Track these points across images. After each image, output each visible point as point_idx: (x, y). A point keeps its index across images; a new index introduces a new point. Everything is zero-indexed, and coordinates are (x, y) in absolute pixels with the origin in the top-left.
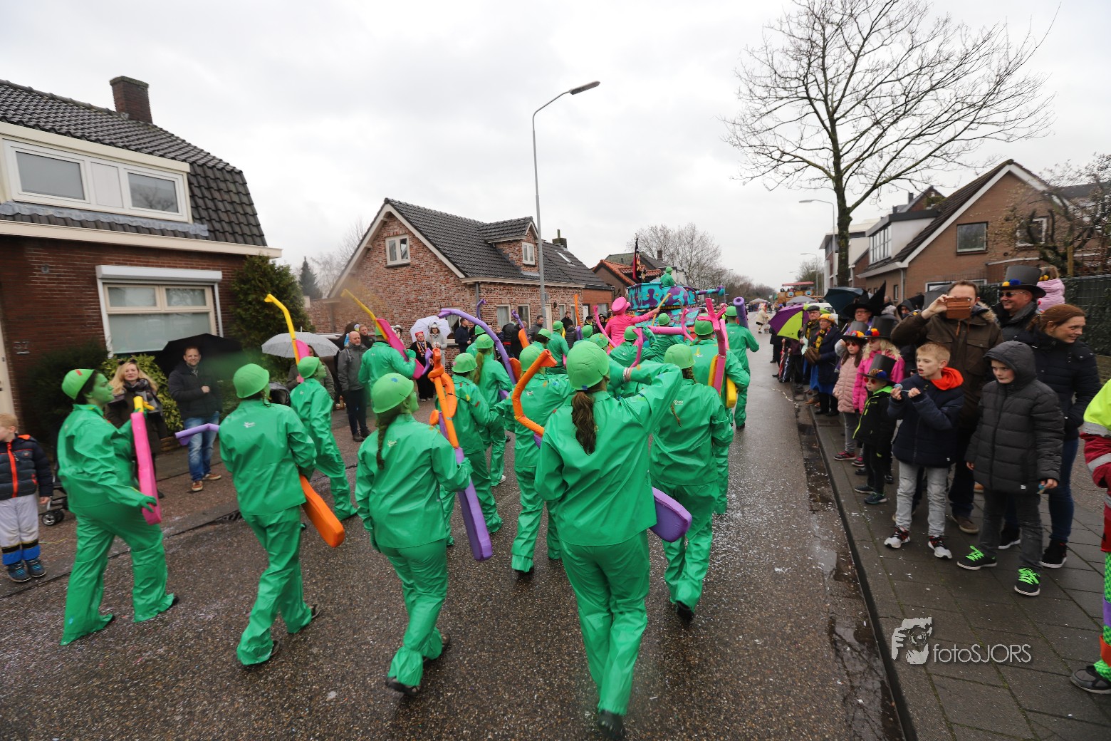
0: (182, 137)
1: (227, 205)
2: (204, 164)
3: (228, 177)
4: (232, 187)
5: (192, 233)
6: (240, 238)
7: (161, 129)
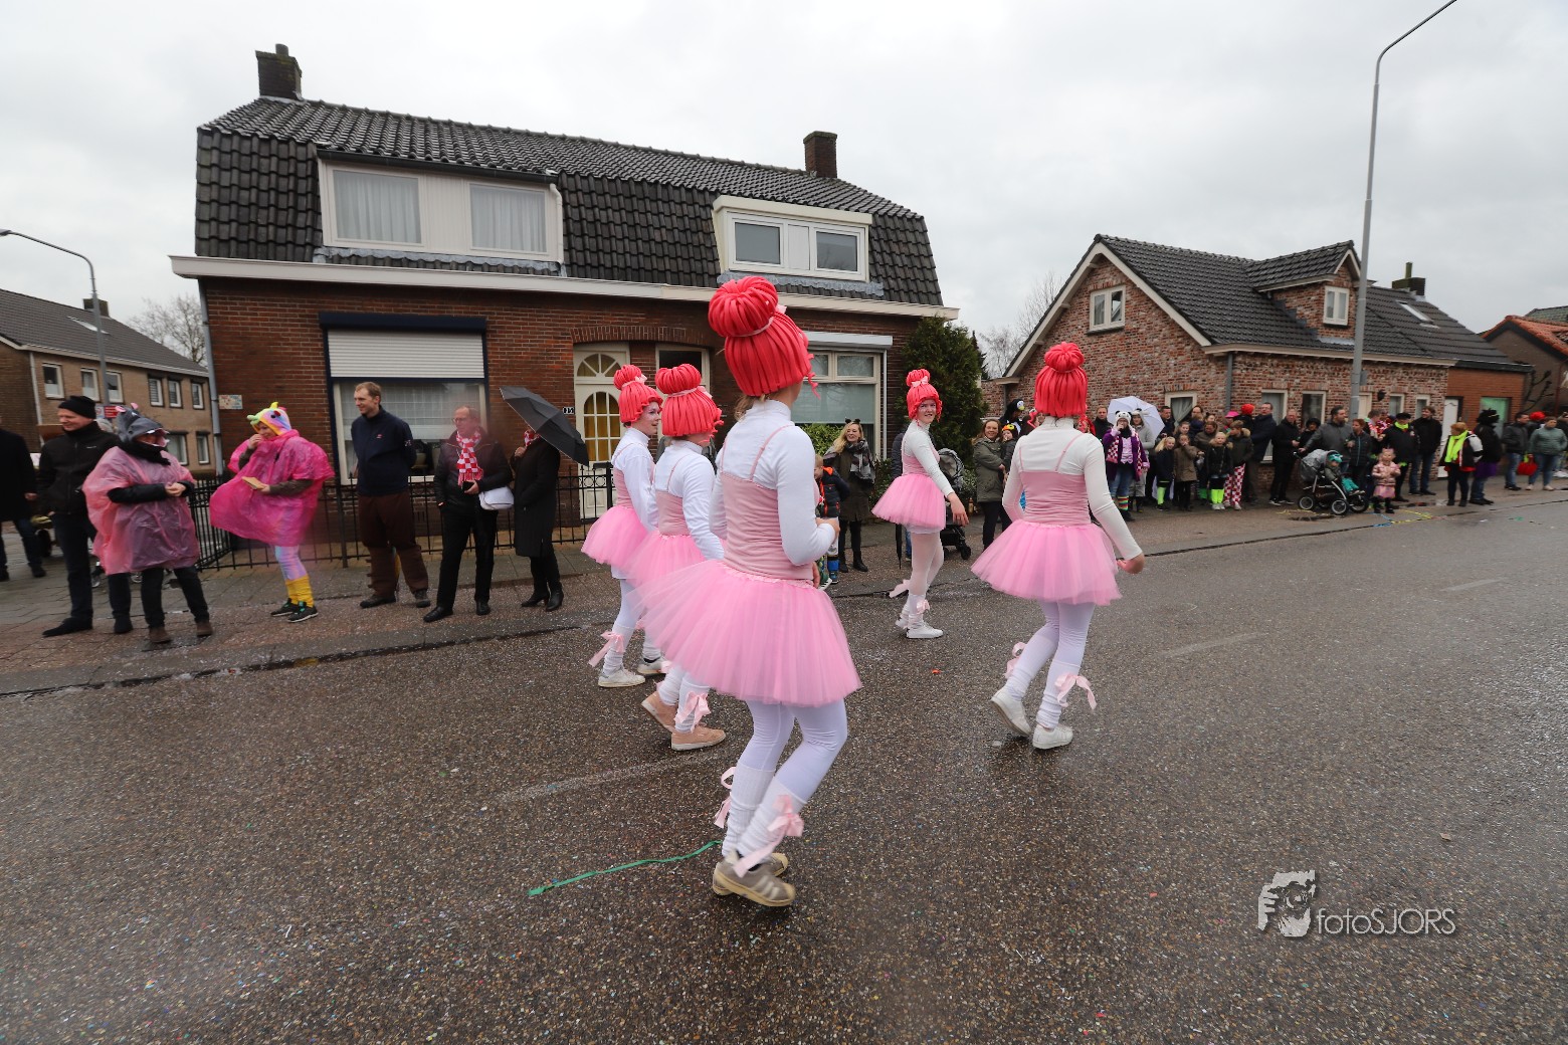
0: (864, 188)
1: (905, 259)
2: (886, 213)
3: (908, 225)
4: (911, 237)
5: (868, 293)
6: (914, 297)
7: (844, 182)
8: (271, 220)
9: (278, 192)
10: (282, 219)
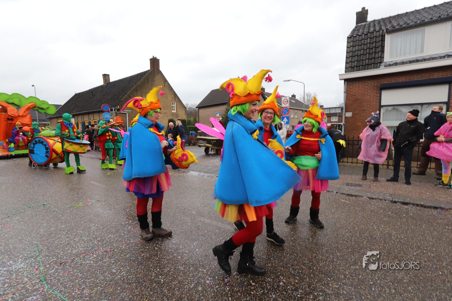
8: (367, 58)
9: (369, 48)
10: (370, 57)
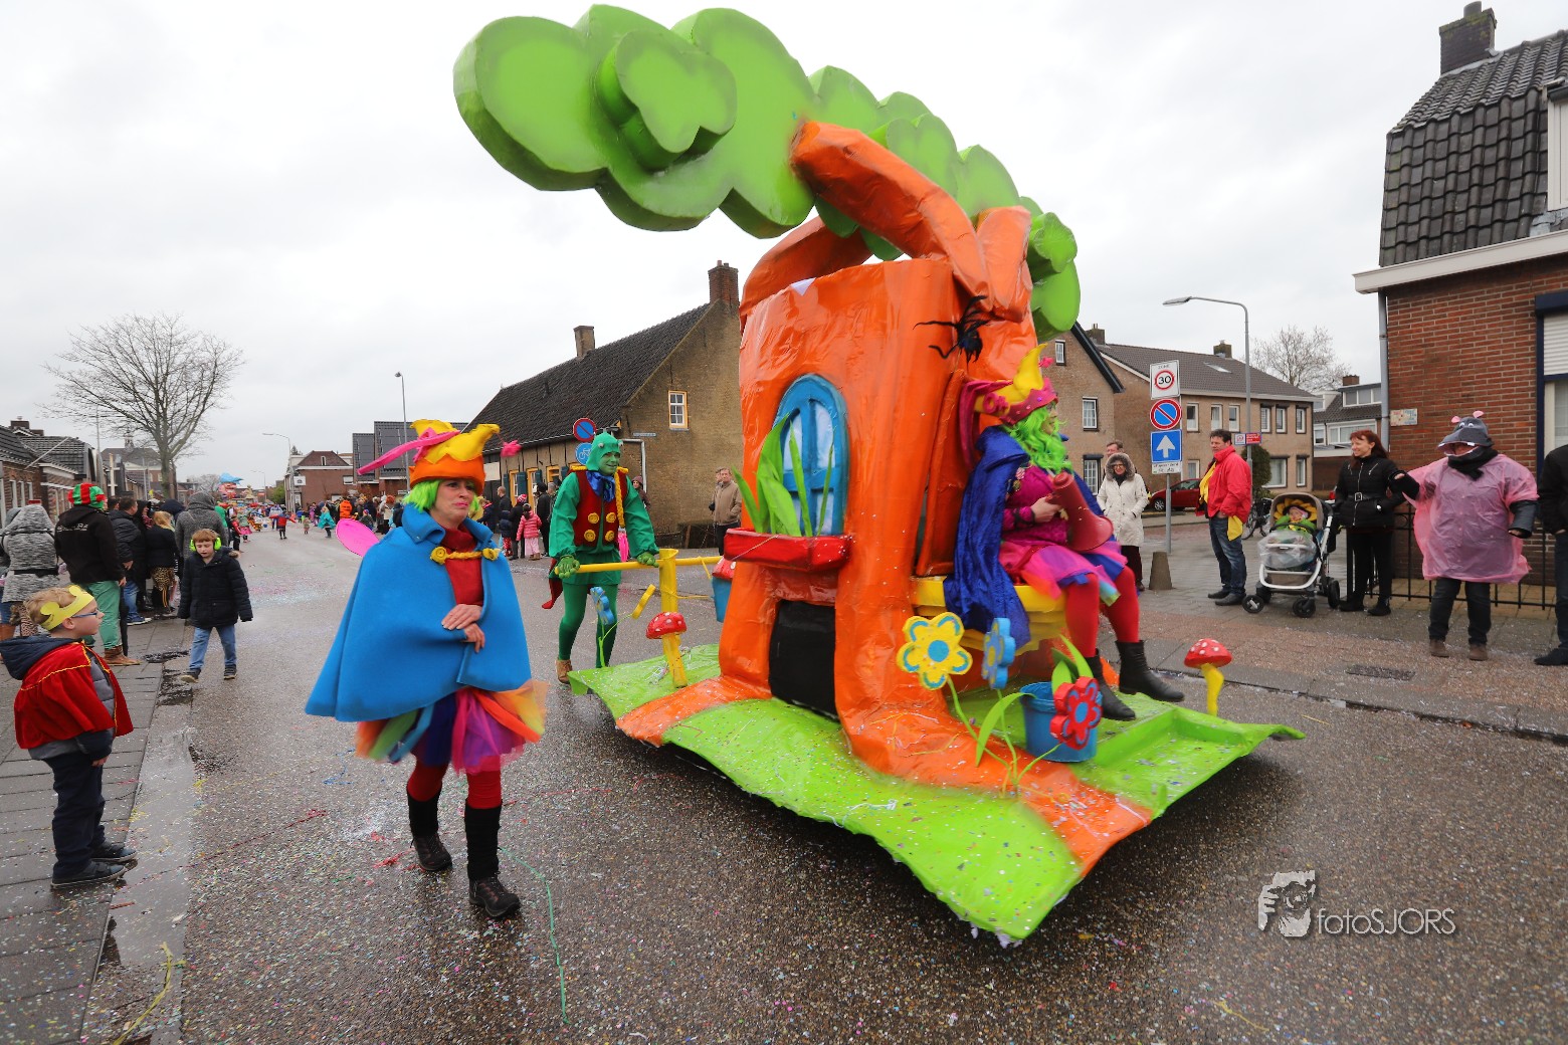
8: (1473, 202)
9: (1482, 166)
10: (1487, 197)
